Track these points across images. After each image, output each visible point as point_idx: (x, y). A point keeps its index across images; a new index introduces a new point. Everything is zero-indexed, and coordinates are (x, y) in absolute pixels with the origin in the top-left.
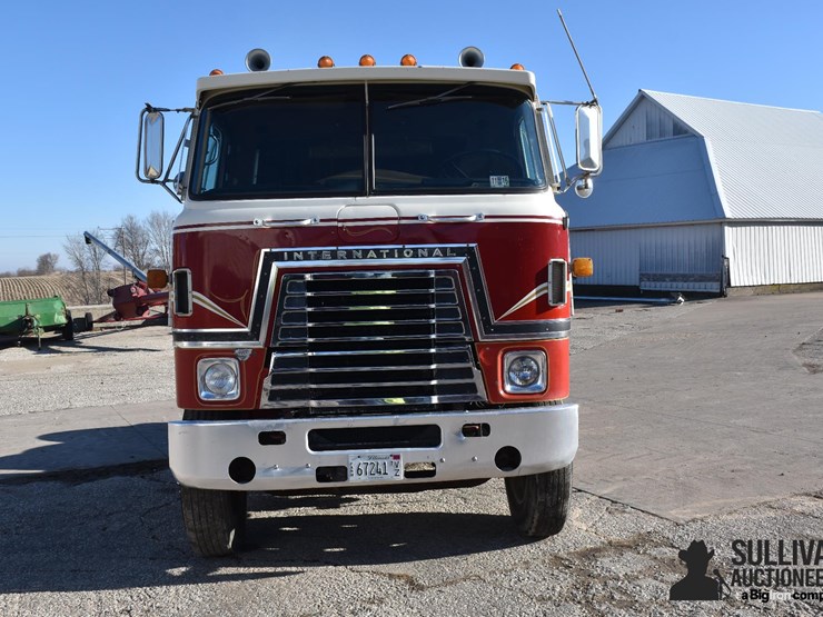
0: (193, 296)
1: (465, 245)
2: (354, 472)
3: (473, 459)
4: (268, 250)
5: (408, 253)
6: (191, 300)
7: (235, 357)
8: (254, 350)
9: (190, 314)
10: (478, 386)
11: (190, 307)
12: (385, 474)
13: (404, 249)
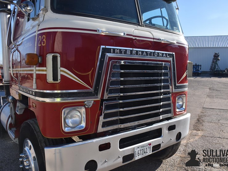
0: (61, 71)
1: (171, 53)
2: (137, 155)
3: (171, 139)
4: (104, 47)
5: (156, 54)
6: (59, 73)
7: (84, 106)
8: (95, 101)
9: (59, 81)
10: (172, 110)
11: (59, 77)
12: (147, 152)
13: (155, 52)
